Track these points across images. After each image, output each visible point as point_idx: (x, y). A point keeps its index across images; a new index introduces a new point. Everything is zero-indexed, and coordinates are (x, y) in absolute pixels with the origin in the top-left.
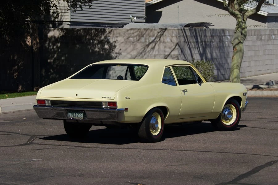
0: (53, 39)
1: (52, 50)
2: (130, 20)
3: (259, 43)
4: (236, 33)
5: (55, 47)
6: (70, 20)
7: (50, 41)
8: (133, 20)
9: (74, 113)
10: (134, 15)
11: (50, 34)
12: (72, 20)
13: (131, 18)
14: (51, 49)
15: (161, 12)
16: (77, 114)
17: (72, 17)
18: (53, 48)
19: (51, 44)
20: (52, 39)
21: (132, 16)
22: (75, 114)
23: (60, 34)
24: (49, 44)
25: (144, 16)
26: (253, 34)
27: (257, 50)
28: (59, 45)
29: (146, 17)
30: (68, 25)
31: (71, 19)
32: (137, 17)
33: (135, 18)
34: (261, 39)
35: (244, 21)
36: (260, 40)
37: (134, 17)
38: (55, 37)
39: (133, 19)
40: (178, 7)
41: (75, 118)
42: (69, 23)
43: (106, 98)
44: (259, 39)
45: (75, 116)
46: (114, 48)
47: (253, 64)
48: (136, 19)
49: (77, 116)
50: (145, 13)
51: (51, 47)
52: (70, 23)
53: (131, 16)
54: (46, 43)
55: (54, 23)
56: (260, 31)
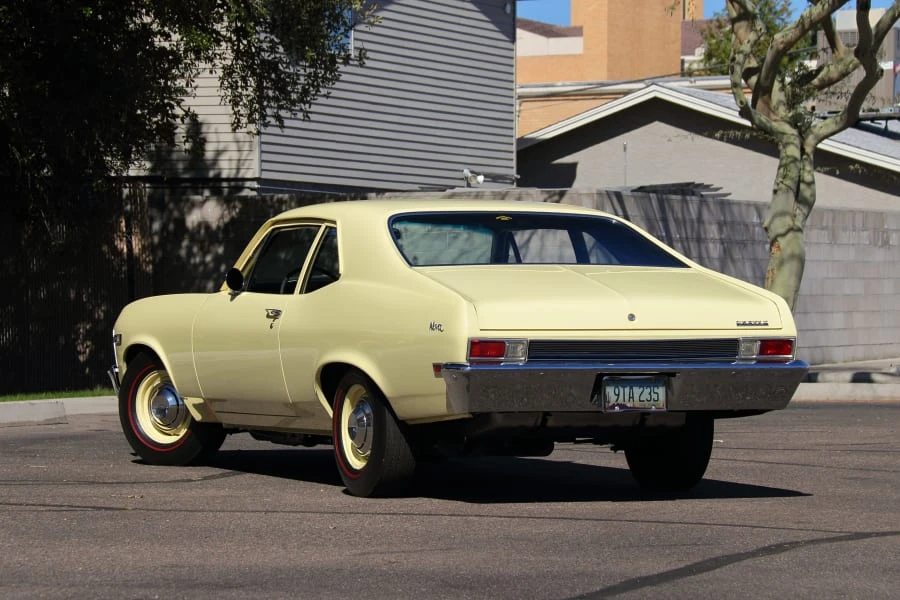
0: (202, 231)
1: (201, 269)
2: (464, 183)
3: (880, 255)
4: (779, 192)
5: (209, 258)
6: (257, 176)
7: (193, 240)
8: (473, 183)
10: (476, 169)
11: (193, 219)
12: (266, 175)
13: (467, 178)
14: (196, 266)
15: (574, 166)
17: (266, 166)
18: (203, 263)
19: (195, 249)
20: (199, 232)
21: (472, 172)
23: (222, 217)
24: (189, 249)
25: (513, 172)
26: (859, 223)
27: (874, 279)
28: (221, 250)
29: (519, 177)
30: (255, 189)
31: (262, 170)
32: (486, 176)
33: (481, 178)
34: (886, 243)
35: (805, 157)
36: (882, 246)
37: (479, 174)
38: (207, 227)
39: (473, 179)
40: (625, 149)
42: (255, 185)
44: (880, 243)
48: (484, 181)
50: (514, 164)
51: (198, 260)
52: (259, 184)
53: (467, 172)
54: (180, 247)
55: (217, 185)
56: (880, 216)
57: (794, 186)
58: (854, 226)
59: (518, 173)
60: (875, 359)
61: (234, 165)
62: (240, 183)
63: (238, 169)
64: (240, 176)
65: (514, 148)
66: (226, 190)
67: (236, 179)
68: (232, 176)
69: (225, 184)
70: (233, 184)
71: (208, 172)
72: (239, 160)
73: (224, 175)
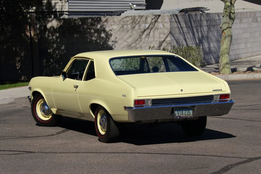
0: (52, 29)
1: (52, 40)
2: (130, 8)
3: (255, 25)
4: (224, 17)
5: (54, 37)
6: (68, 10)
7: (49, 32)
8: (132, 7)
9: (180, 111)
10: (133, 3)
11: (49, 25)
12: (70, 10)
13: (130, 6)
14: (50, 40)
16: (184, 112)
17: (70, 7)
18: (53, 39)
19: (50, 35)
20: (51, 29)
21: (132, 4)
22: (182, 111)
23: (58, 25)
24: (48, 35)
25: (144, 3)
27: (253, 32)
28: (58, 35)
29: (146, 4)
31: (69, 8)
32: (136, 5)
33: (135, 6)
34: (257, 21)
35: (232, 5)
36: (256, 22)
37: (134, 4)
38: (53, 28)
41: (182, 116)
42: (67, 13)
43: (217, 90)
44: (255, 21)
45: (182, 114)
46: (110, 36)
47: (249, 45)
48: (136, 6)
49: (184, 114)
51: (51, 38)
52: (68, 13)
53: (130, 4)
54: (45, 34)
55: (56, 13)
56: (255, 13)
57: (229, 15)
58: (247, 17)
59: (146, 3)
60: (254, 56)
61: (60, 7)
62: (63, 13)
63: (62, 8)
64: (62, 10)
66: (58, 15)
67: (61, 12)
68: (60, 11)
69: (58, 13)
70: (60, 13)
71: (53, 10)
72: (62, 6)
73: (58, 10)
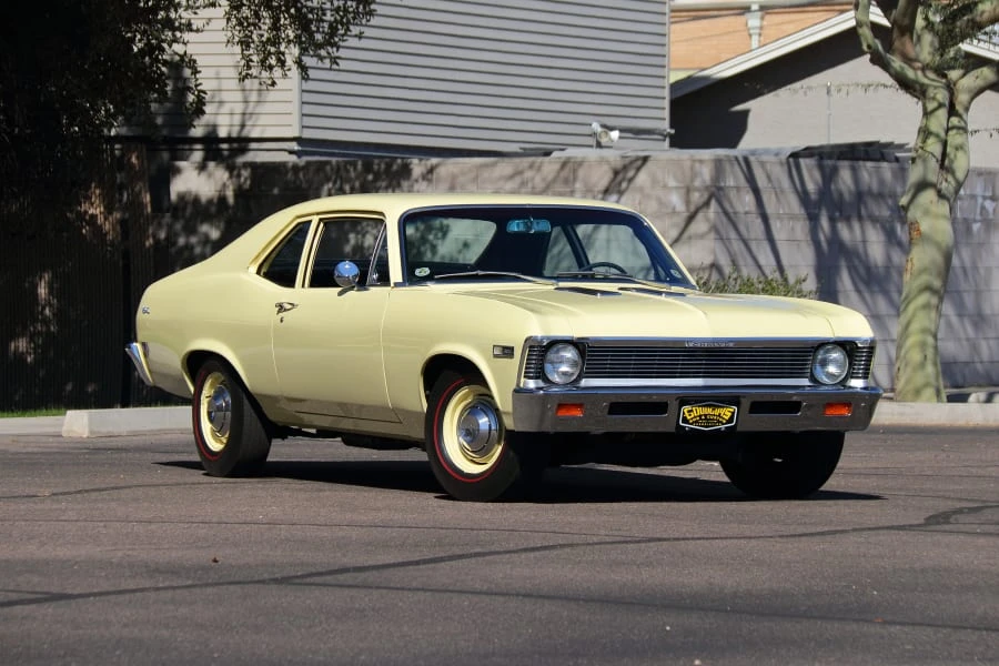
2: (592, 141)
4: (917, 160)
6: (296, 134)
8: (604, 141)
10: (610, 122)
12: (308, 134)
13: (594, 134)
15: (746, 113)
17: (309, 122)
21: (604, 126)
25: (665, 126)
29: (673, 131)
30: (291, 152)
31: (304, 127)
32: (621, 131)
33: (615, 135)
37: (612, 129)
39: (603, 135)
40: (828, 92)
42: (295, 146)
48: (620, 138)
50: (666, 114)
52: (299, 144)
53: (596, 127)
57: (938, 154)
59: (672, 127)
61: (237, 120)
63: (243, 126)
65: (666, 93)
68: (234, 135)
69: (225, 146)
70: (235, 145)
72: (244, 114)
73: (223, 133)
